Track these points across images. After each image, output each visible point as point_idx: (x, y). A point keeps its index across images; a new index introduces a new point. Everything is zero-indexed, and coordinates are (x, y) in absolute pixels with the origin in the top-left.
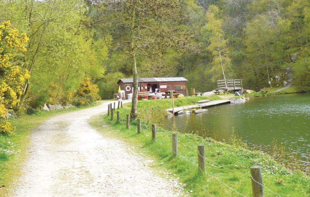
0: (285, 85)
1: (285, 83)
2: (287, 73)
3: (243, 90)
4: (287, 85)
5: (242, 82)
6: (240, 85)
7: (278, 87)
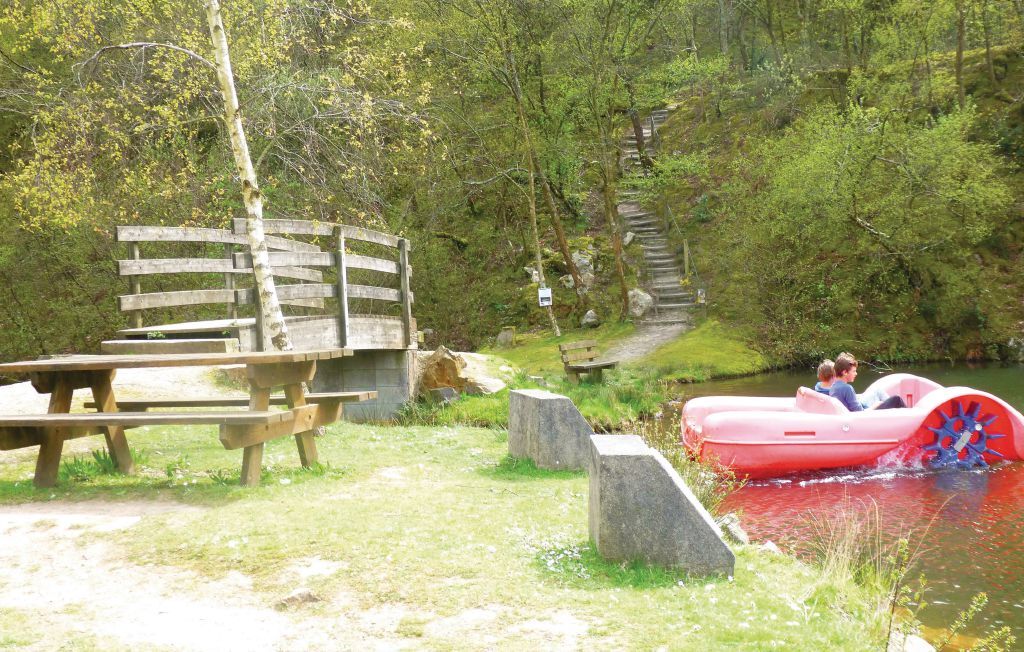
0: (638, 312)
1: (642, 298)
2: (629, 236)
3: (416, 362)
4: (651, 311)
5: (409, 272)
6: (390, 295)
7: (594, 326)
